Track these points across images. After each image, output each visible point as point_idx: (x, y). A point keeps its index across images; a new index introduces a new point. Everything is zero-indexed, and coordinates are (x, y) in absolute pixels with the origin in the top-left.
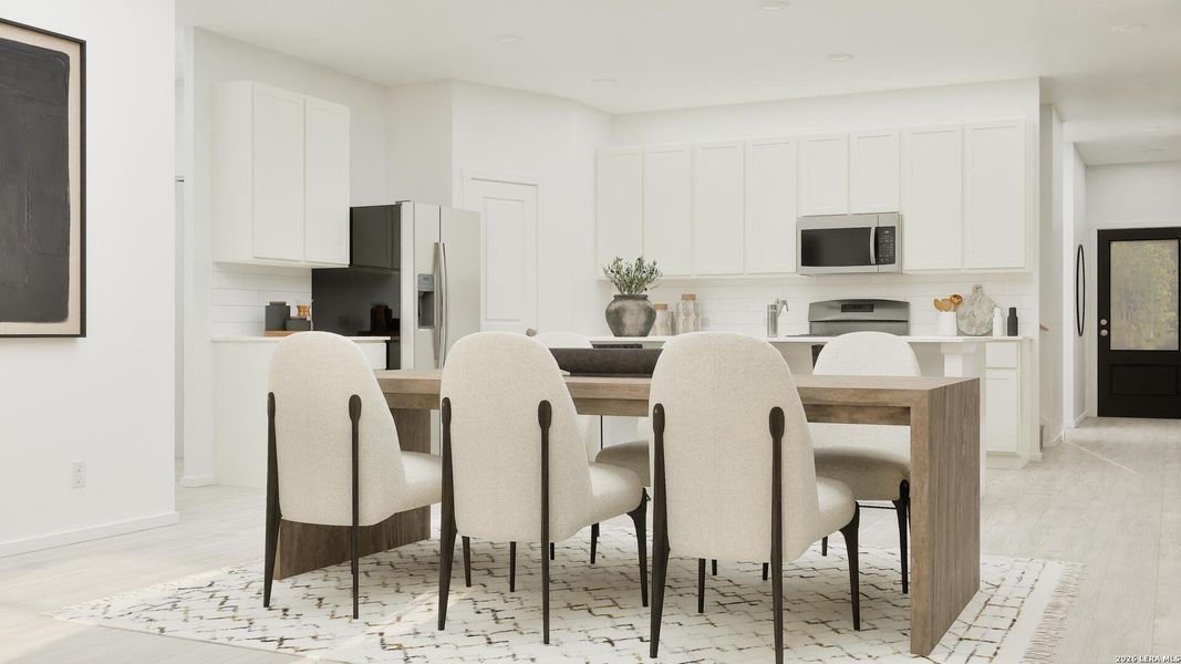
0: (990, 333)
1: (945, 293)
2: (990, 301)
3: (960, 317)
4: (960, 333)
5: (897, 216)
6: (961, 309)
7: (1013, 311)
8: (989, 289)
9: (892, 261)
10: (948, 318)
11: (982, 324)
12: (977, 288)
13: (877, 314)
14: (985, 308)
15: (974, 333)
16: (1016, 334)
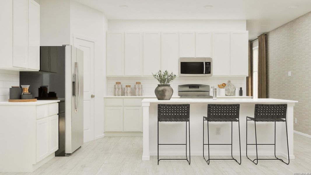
0: (234, 95)
1: (221, 83)
2: (233, 85)
3: (226, 90)
4: (226, 95)
5: (211, 59)
6: (225, 87)
7: (241, 88)
8: (232, 82)
9: (210, 73)
10: (223, 91)
11: (232, 92)
12: (229, 82)
13: (200, 89)
14: (232, 87)
15: (229, 95)
16: (242, 95)
